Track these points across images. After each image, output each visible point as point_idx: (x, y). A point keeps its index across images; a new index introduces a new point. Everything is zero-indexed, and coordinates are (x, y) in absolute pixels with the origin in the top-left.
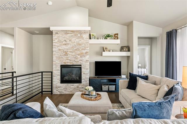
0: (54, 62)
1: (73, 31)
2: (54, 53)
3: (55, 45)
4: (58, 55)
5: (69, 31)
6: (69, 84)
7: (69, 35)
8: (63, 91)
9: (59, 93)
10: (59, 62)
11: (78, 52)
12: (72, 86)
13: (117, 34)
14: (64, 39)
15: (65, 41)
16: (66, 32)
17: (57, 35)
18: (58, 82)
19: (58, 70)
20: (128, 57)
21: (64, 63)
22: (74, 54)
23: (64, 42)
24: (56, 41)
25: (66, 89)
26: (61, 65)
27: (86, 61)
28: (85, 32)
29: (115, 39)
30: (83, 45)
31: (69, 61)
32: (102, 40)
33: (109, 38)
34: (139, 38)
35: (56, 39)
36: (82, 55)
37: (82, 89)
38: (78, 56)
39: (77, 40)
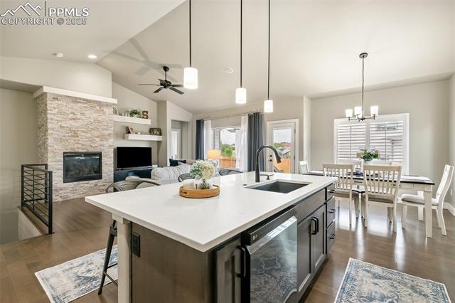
0: (49, 148)
1: (88, 101)
2: (49, 132)
3: (52, 119)
4: (58, 135)
5: (80, 99)
6: (81, 182)
7: (79, 105)
8: (70, 195)
9: (60, 200)
10: (60, 148)
11: (96, 133)
12: (86, 185)
13: (147, 112)
14: (70, 111)
15: (74, 114)
16: (76, 100)
17: (56, 102)
18: (60, 181)
19: (59, 161)
20: (159, 143)
21: (71, 149)
22: (89, 135)
23: (71, 116)
24: (55, 111)
25: (74, 191)
26: (64, 153)
27: (110, 146)
28: (107, 105)
29: (143, 118)
30: (105, 123)
31: (80, 146)
32: (126, 117)
33: (136, 116)
34: (172, 120)
35: (55, 108)
36: (103, 137)
37: (103, 187)
38: (96, 139)
39: (95, 115)
